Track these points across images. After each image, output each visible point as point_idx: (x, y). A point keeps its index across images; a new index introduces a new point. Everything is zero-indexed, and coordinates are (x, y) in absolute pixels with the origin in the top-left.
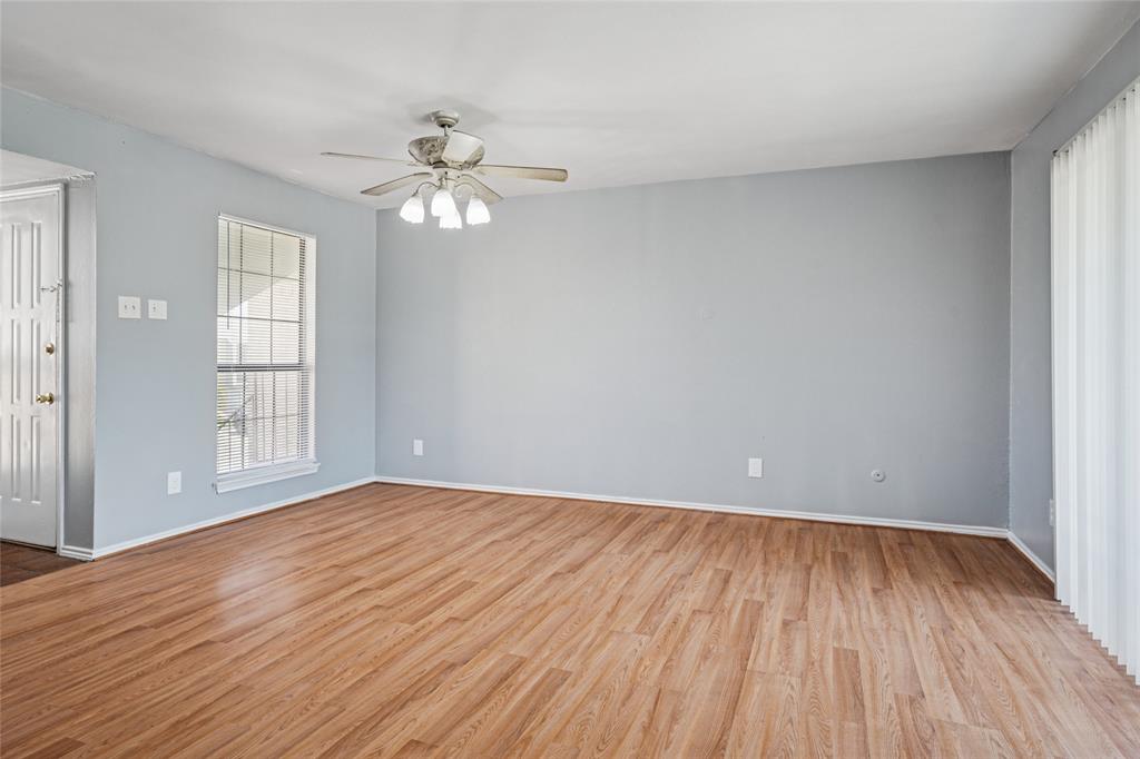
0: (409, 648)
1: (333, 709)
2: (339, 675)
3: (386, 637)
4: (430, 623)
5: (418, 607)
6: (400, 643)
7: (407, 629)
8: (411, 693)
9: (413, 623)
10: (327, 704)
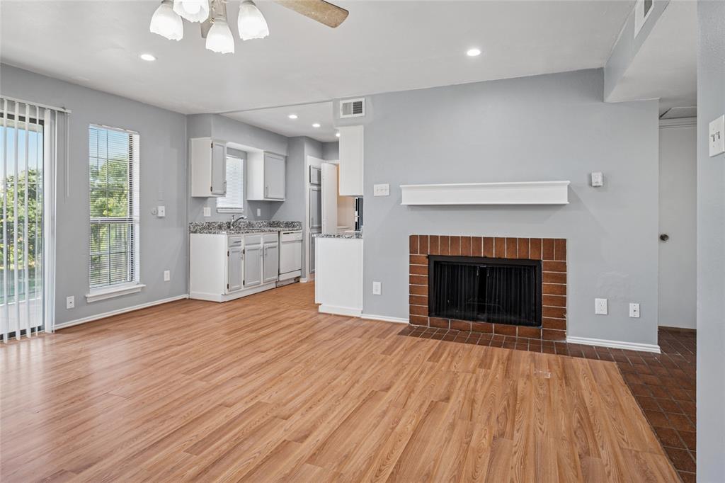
0: (262, 385)
1: (295, 361)
2: (298, 373)
3: (277, 392)
4: (246, 403)
5: (253, 417)
6: (268, 389)
7: (263, 398)
8: (264, 365)
9: (259, 402)
10: (299, 363)
